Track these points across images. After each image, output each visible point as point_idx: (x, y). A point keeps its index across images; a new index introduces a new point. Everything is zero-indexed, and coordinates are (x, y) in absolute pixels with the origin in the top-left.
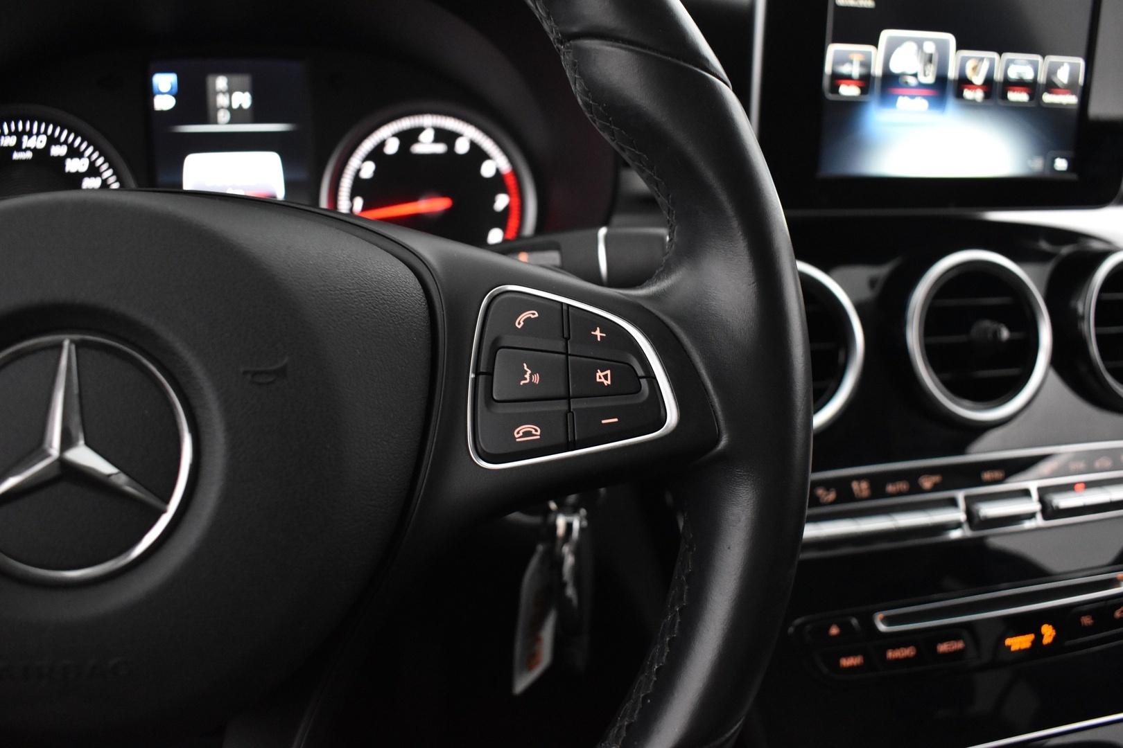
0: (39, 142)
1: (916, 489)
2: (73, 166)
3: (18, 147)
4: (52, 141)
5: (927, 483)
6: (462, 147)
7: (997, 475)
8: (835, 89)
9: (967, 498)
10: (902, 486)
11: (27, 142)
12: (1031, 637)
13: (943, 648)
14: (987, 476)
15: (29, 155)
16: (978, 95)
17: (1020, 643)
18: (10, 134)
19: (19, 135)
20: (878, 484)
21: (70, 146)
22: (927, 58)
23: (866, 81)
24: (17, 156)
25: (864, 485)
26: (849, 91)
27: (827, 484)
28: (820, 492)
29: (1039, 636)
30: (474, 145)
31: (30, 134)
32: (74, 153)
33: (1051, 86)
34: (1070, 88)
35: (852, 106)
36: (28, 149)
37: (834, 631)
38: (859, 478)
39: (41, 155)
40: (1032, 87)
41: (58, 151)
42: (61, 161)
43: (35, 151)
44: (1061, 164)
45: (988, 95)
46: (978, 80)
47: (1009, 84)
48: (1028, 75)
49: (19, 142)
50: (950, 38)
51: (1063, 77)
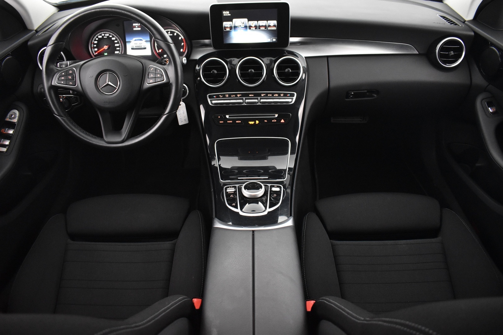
0: (108, 35)
1: (236, 96)
2: (113, 39)
3: (105, 36)
4: (110, 35)
5: (238, 96)
6: (175, 34)
7: (252, 95)
8: (225, 29)
9: (245, 99)
10: (234, 96)
11: (106, 35)
12: (254, 122)
13: (237, 122)
14: (250, 95)
15: (106, 37)
16: (254, 28)
17: (252, 123)
18: (103, 34)
19: (105, 34)
20: (230, 95)
21: (112, 35)
22: (242, 23)
23: (231, 28)
24: (104, 37)
25: (228, 95)
26: (228, 29)
27: (221, 95)
28: (220, 96)
29: (255, 122)
30: (177, 34)
31: (106, 34)
32: (113, 37)
33: (269, 26)
34: (274, 26)
35: (228, 32)
36: (106, 36)
37: (219, 117)
38: (227, 94)
39: (108, 37)
40: (265, 26)
41: (111, 36)
42: (111, 38)
43: (107, 36)
44: (274, 40)
45: (256, 29)
46: (253, 26)
47: (260, 27)
48: (264, 25)
49: (105, 35)
50: (246, 20)
51: (272, 25)
